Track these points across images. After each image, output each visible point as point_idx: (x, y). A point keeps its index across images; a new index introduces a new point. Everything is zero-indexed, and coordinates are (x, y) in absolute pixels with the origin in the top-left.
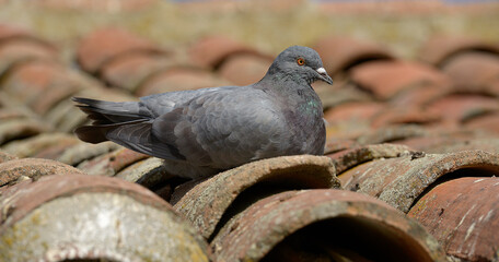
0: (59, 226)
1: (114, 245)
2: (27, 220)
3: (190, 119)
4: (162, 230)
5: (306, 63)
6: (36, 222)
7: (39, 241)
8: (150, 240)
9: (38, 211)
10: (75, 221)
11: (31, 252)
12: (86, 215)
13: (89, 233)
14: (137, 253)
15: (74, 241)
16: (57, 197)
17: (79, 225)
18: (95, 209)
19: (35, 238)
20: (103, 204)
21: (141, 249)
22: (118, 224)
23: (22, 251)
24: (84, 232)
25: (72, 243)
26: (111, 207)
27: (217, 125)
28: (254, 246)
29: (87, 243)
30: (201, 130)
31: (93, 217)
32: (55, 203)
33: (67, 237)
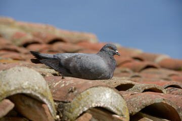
0: (95, 96)
1: (110, 104)
2: (85, 92)
3: (76, 62)
4: (121, 101)
5: (112, 49)
6: (88, 94)
7: (90, 100)
8: (118, 104)
9: (88, 90)
10: (100, 95)
11: (87, 103)
12: (103, 94)
13: (104, 99)
14: (115, 107)
15: (100, 101)
16: (93, 87)
17: (101, 96)
18: (105, 92)
19: (89, 99)
20: (107, 91)
21: (116, 106)
22: (111, 97)
23: (85, 102)
24: (103, 99)
25: (99, 102)
26: (109, 92)
27: (87, 66)
28: (136, 109)
29: (103, 102)
30: (80, 66)
31: (105, 95)
32: (93, 88)
33: (98, 100)
